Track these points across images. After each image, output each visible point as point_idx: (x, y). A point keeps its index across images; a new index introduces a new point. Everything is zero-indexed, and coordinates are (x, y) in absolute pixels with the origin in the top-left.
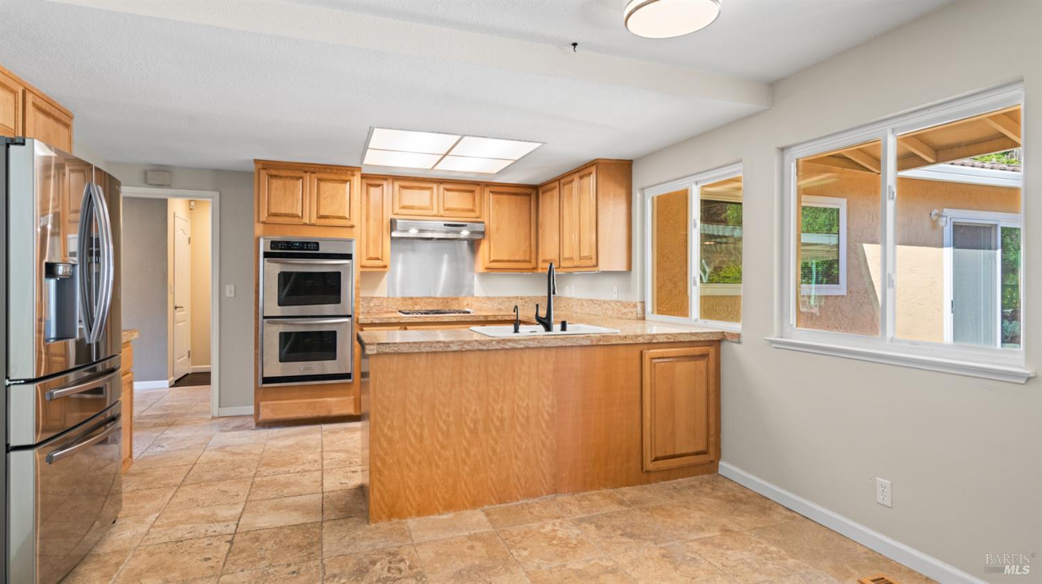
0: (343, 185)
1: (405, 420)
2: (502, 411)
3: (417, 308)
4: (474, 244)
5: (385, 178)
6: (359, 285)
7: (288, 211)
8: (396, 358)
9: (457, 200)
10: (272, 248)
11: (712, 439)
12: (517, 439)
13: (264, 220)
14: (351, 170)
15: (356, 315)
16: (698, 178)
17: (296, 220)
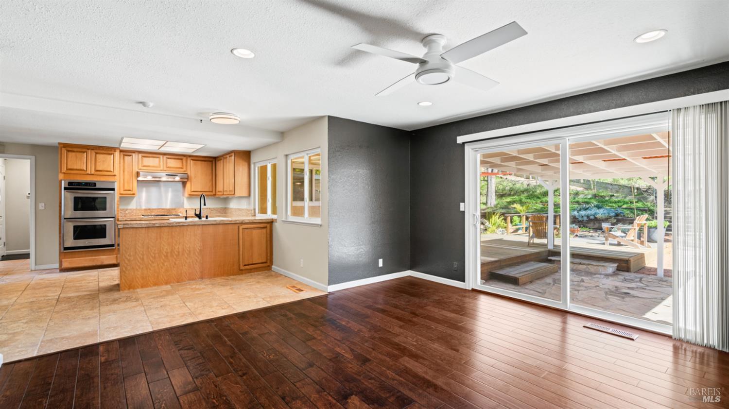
0: (110, 156)
1: (136, 253)
2: (178, 248)
3: (153, 214)
4: (184, 184)
5: (134, 152)
6: (119, 203)
7: (78, 168)
8: (131, 230)
9: (173, 163)
10: (69, 185)
11: (269, 258)
12: (185, 259)
13: (64, 172)
14: (114, 149)
15: (117, 217)
16: (270, 161)
17: (83, 172)
